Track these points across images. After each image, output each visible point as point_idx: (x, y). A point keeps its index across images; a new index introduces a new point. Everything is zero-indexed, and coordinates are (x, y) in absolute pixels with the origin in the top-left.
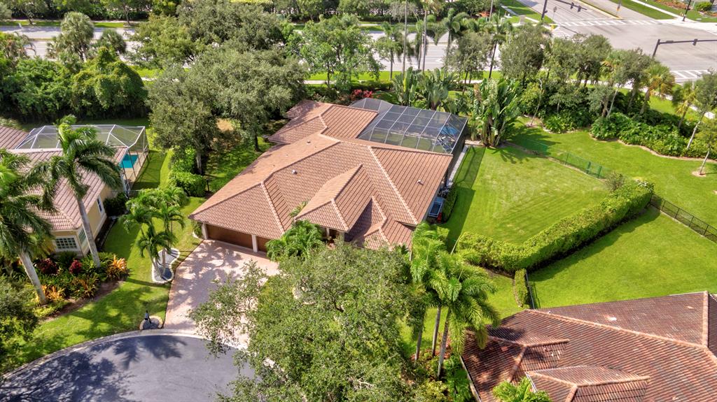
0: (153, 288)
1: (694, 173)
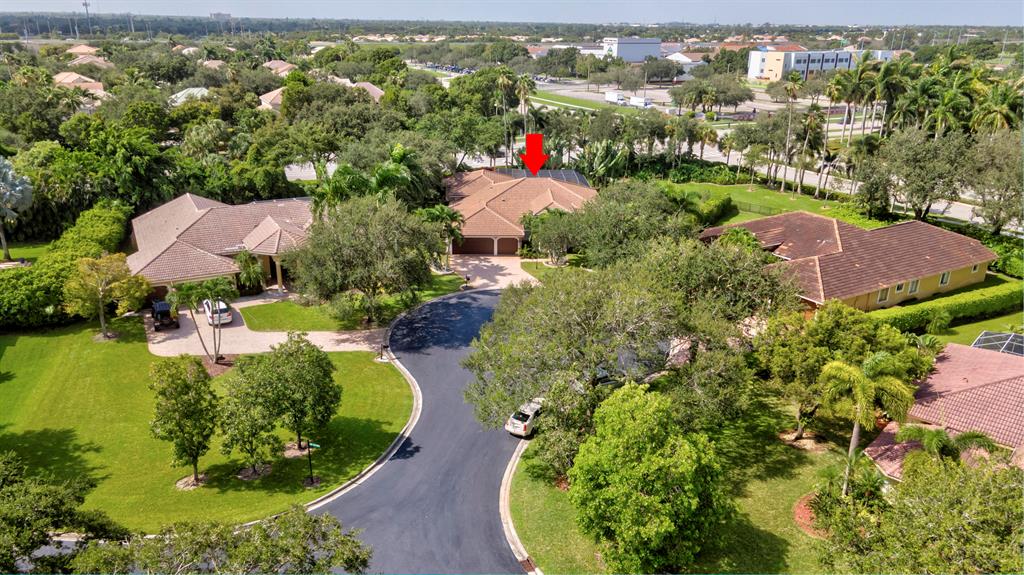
0: (447, 276)
1: (748, 191)
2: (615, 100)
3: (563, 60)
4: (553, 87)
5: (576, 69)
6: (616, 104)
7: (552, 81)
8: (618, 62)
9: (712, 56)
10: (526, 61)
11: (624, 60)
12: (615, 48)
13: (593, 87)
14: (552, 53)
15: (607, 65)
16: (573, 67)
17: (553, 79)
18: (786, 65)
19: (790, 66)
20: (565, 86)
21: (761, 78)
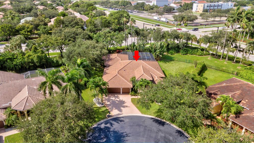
0: (101, 108)
1: (208, 59)
2: (156, 19)
3: (141, 6)
4: (138, 14)
5: (145, 8)
6: (157, 20)
7: (138, 12)
8: (156, 7)
9: (182, 5)
10: (131, 6)
11: (158, 6)
12: (155, 2)
13: (150, 14)
14: (138, 4)
15: (153, 7)
16: (143, 8)
17: (138, 11)
18: (204, 8)
19: (205, 8)
20: (142, 14)
21: (197, 11)
